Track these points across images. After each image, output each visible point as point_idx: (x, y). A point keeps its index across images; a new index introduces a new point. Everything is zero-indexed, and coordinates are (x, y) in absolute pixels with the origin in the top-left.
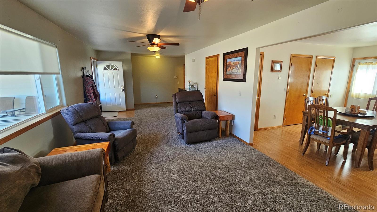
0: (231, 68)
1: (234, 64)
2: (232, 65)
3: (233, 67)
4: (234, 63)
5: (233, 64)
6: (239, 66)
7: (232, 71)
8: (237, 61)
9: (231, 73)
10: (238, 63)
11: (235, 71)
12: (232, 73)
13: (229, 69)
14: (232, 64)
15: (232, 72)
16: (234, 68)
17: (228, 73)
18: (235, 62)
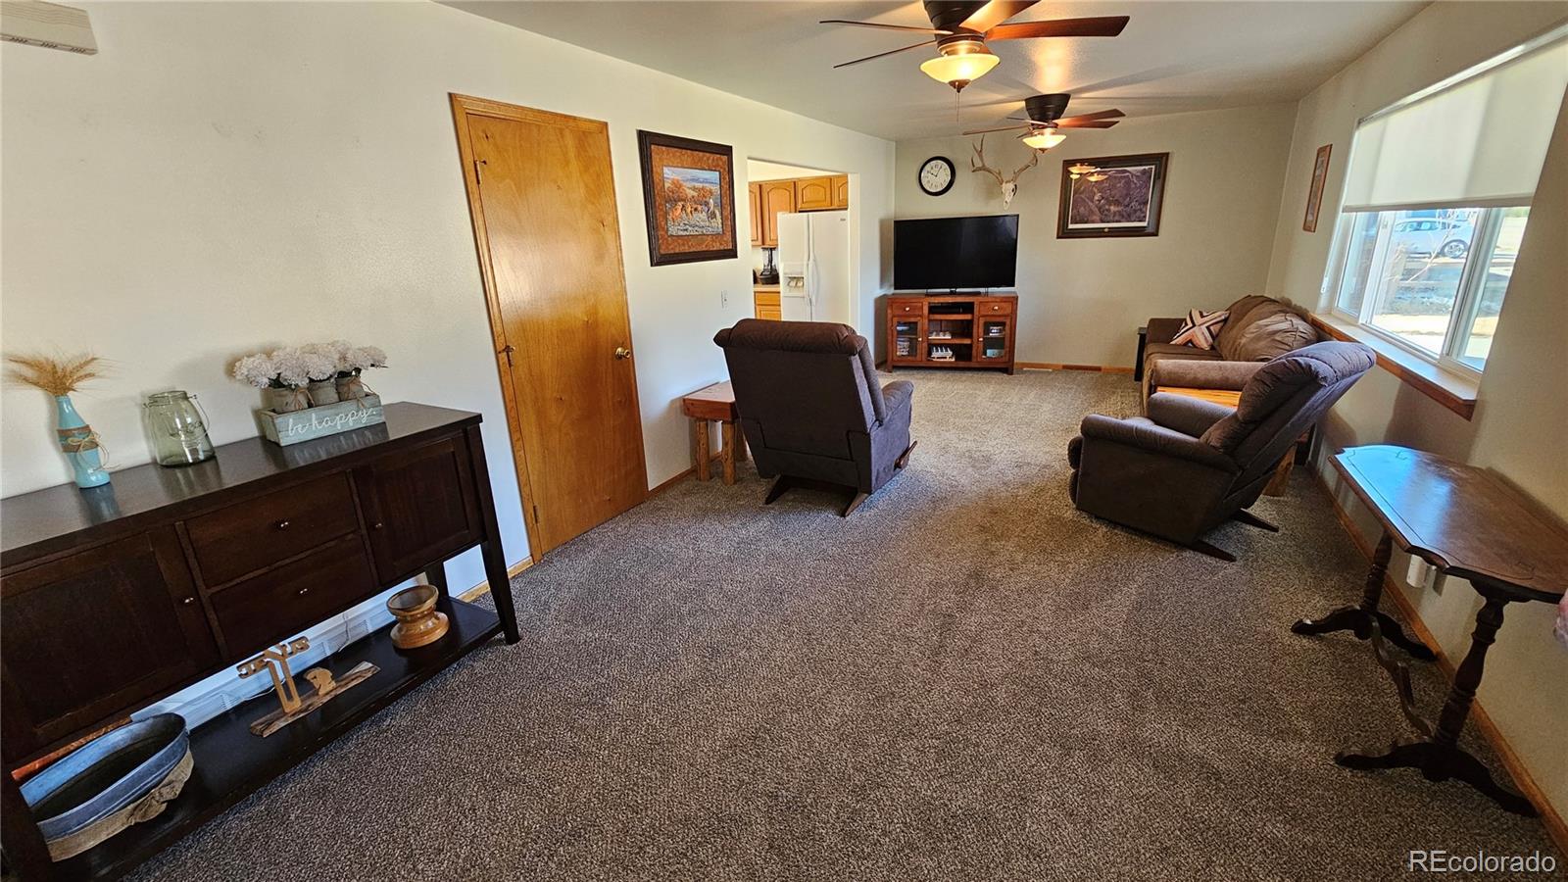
0: (683, 206)
1: (695, 194)
2: (690, 196)
3: (695, 206)
4: (694, 189)
5: (691, 193)
6: (715, 203)
7: (692, 222)
8: (707, 185)
9: (686, 230)
10: (711, 193)
11: (702, 221)
12: (690, 229)
13: (679, 211)
14: (688, 191)
15: (690, 226)
16: (696, 209)
17: (673, 230)
18: (700, 185)
